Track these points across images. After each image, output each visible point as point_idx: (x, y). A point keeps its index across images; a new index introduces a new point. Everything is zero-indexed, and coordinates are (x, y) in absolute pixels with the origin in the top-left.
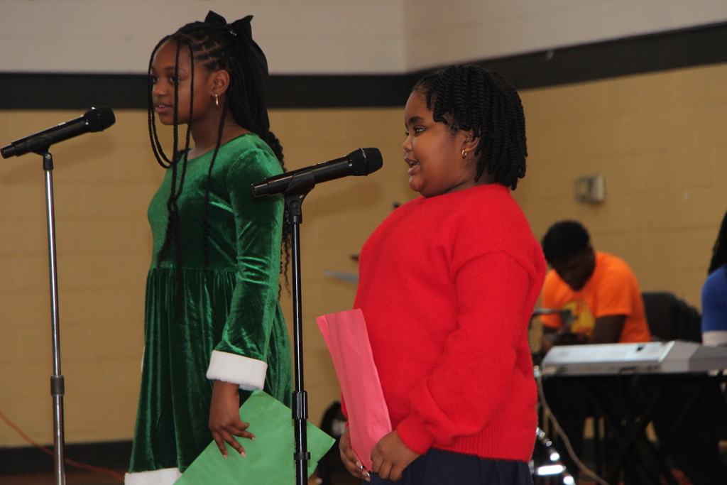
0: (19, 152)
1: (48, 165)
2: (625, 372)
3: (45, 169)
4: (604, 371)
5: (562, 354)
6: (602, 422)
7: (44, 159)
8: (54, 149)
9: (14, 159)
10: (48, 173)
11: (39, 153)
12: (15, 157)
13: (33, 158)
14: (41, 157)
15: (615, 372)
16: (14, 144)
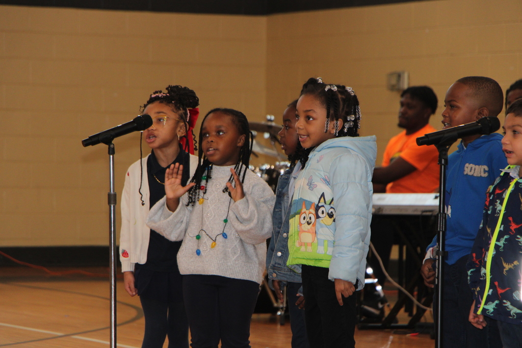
0: (93, 143)
1: (112, 151)
2: (425, 214)
3: (109, 154)
4: (410, 212)
5: (379, 199)
6: (405, 248)
7: (109, 148)
8: (116, 141)
9: (90, 148)
10: (111, 156)
11: (106, 144)
12: (91, 146)
13: (102, 146)
14: (107, 146)
15: (419, 213)
16: (91, 138)
